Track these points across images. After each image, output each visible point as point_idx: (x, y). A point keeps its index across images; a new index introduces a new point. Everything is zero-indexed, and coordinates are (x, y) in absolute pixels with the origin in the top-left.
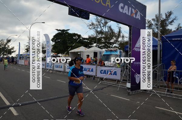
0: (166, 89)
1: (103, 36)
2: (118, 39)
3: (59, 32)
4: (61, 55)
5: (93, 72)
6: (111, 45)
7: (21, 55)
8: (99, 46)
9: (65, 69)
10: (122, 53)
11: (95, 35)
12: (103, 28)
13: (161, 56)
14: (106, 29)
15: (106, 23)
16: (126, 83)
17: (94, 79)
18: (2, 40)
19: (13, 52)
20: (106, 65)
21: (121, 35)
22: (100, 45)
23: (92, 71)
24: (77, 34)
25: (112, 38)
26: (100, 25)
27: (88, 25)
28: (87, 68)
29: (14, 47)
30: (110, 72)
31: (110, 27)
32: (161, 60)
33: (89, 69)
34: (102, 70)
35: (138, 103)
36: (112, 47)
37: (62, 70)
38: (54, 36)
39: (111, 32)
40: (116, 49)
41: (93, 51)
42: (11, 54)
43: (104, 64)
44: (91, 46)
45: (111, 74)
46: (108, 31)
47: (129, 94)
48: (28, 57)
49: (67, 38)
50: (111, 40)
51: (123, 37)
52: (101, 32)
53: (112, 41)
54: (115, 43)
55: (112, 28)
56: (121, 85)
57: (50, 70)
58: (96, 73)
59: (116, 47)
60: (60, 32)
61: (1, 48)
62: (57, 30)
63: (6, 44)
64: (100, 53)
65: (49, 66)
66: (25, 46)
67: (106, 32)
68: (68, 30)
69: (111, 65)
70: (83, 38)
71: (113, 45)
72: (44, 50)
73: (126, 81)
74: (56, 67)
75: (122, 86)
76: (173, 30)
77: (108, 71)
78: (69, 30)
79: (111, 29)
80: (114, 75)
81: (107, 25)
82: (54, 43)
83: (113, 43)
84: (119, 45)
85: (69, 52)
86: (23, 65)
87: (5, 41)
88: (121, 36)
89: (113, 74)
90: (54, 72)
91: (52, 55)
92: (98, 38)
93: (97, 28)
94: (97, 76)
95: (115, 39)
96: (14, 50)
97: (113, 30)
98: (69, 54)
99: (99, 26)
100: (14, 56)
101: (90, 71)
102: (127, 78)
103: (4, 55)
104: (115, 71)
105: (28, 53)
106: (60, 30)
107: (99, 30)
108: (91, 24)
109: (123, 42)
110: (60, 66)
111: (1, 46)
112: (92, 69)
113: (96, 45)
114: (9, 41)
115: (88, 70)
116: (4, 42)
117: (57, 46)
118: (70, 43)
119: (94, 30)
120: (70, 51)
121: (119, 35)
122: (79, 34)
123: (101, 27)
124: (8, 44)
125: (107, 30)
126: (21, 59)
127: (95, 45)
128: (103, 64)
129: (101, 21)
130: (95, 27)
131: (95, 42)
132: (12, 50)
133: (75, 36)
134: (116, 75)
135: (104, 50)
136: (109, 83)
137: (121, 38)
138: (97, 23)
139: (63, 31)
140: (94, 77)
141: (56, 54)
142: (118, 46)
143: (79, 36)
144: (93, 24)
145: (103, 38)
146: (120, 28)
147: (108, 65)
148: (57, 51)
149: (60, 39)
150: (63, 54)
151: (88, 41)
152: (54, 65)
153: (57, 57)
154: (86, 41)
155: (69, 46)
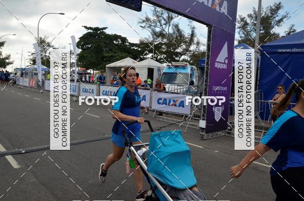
0: (262, 132)
1: (165, 40)
2: (189, 47)
3: (89, 31)
5: (145, 100)
6: (177, 57)
7: (24, 69)
8: (156, 58)
9: (98, 95)
10: (194, 72)
11: (151, 39)
12: (165, 27)
13: (258, 79)
14: (169, 30)
15: (170, 18)
16: (199, 120)
19: (9, 64)
20: (167, 90)
21: (195, 40)
22: (159, 57)
23: (144, 98)
24: (120, 36)
25: (179, 46)
26: (160, 22)
27: (140, 21)
29: (9, 56)
30: (174, 101)
31: (177, 26)
32: (258, 84)
34: (161, 99)
35: (216, 153)
36: (178, 61)
38: (81, 38)
39: (178, 35)
40: (186, 63)
41: (147, 67)
42: (5, 67)
43: (164, 89)
44: (145, 58)
45: (175, 105)
46: (174, 33)
47: (202, 138)
48: (35, 73)
49: (103, 43)
50: (178, 48)
51: (198, 43)
52: (161, 35)
53: (179, 50)
54: (184, 54)
55: (181, 27)
56: (191, 123)
57: (73, 96)
58: (151, 103)
59: (186, 61)
60: (91, 31)
62: (86, 27)
64: (159, 70)
65: (72, 90)
66: (30, 54)
67: (169, 34)
68: (105, 28)
69: (176, 91)
70: (130, 43)
71: (180, 58)
73: (199, 117)
74: (83, 91)
75: (192, 125)
76: (281, 36)
77: (170, 100)
78: (107, 28)
79: (178, 30)
80: (179, 106)
81: (172, 22)
82: (81, 50)
83: (181, 54)
84: (190, 57)
85: (105, 67)
86: (26, 87)
88: (195, 42)
89: (177, 106)
92: (156, 44)
93: (155, 26)
94: (152, 108)
95: (184, 46)
96: (11, 60)
97: (181, 32)
98: (105, 70)
99: (158, 24)
100: (10, 71)
102: (200, 112)
104: (182, 100)
105: (35, 66)
106: (90, 28)
107: (158, 30)
108: (144, 19)
109: (197, 53)
110: (90, 90)
112: (144, 96)
113: (152, 56)
114: (1, 44)
117: (85, 55)
118: (107, 52)
119: (149, 29)
120: (107, 66)
121: (191, 40)
122: (123, 36)
123: (161, 25)
125: (171, 31)
126: (24, 76)
127: (150, 55)
128: (162, 88)
129: (162, 14)
130: (151, 26)
131: (150, 51)
132: (7, 61)
133: (116, 41)
134: (183, 107)
135: (165, 65)
136: (172, 120)
137: (195, 46)
138: (155, 19)
139: (97, 29)
141: (83, 69)
142: (189, 59)
143: (124, 40)
144: (148, 20)
145: (165, 44)
146: (194, 28)
147: (170, 89)
148: (86, 64)
149: (91, 43)
150: (95, 70)
151: (139, 49)
152: (79, 88)
153: (86, 74)
154: (136, 48)
155: (106, 57)
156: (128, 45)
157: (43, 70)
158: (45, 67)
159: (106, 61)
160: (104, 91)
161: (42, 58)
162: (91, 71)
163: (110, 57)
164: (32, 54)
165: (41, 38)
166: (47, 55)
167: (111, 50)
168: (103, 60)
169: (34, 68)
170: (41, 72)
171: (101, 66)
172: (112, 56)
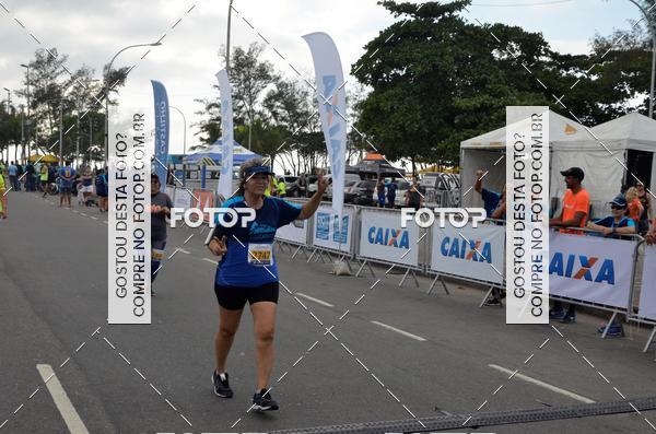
3: (402, 17)
4: (409, 168)
5: (611, 282)
7: (178, 159)
9: (425, 253)
11: (643, 36)
17: (616, 331)
18: (81, 73)
23: (607, 275)
24: (517, 30)
28: (572, 259)
33: (587, 263)
37: (408, 257)
38: (371, 47)
41: (625, 145)
44: (614, 111)
49: (450, 60)
57: (334, 255)
58: (635, 293)
60: (410, 18)
61: (75, 117)
63: (103, 93)
65: (331, 233)
66: (203, 107)
68: (459, 6)
70: (555, 56)
72: (307, 130)
74: (371, 241)
82: (370, 89)
85: (457, 149)
87: (99, 80)
90: (360, 269)
91: (354, 162)
94: (641, 314)
98: (458, 160)
101: (589, 278)
103: (86, 159)
105: (216, 149)
106: (408, 8)
110: (395, 235)
111: (74, 107)
112: (609, 265)
113: (647, 102)
114: (116, 78)
115: (577, 267)
116: (94, 84)
117: (383, 105)
118: (468, 92)
120: (465, 144)
124: (112, 96)
127: (638, 100)
131: (639, 85)
133: (502, 47)
139: (430, 10)
140: (621, 318)
141: (378, 157)
143: (533, 43)
148: (386, 140)
149: (408, 62)
150: (420, 162)
151: (594, 78)
152: (358, 225)
153: (384, 175)
154: (579, 75)
155: (459, 111)
156: (550, 64)
157: (237, 160)
158: (247, 152)
159: (459, 128)
160: (447, 240)
161: (238, 122)
162: (403, 165)
163: (477, 110)
164: (209, 107)
165: (239, 52)
166: (258, 107)
167: (480, 85)
168: (449, 121)
169: (211, 155)
170: (231, 168)
171: (442, 145)
172: (484, 108)
